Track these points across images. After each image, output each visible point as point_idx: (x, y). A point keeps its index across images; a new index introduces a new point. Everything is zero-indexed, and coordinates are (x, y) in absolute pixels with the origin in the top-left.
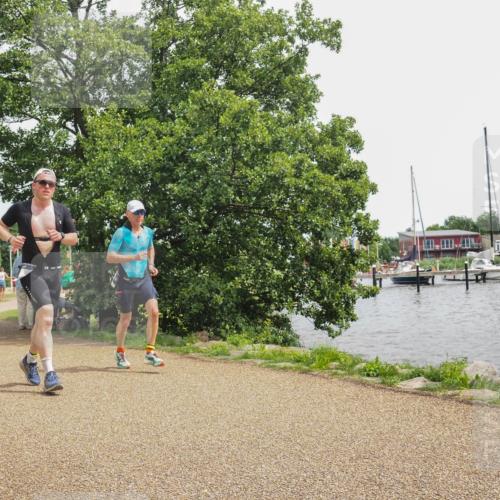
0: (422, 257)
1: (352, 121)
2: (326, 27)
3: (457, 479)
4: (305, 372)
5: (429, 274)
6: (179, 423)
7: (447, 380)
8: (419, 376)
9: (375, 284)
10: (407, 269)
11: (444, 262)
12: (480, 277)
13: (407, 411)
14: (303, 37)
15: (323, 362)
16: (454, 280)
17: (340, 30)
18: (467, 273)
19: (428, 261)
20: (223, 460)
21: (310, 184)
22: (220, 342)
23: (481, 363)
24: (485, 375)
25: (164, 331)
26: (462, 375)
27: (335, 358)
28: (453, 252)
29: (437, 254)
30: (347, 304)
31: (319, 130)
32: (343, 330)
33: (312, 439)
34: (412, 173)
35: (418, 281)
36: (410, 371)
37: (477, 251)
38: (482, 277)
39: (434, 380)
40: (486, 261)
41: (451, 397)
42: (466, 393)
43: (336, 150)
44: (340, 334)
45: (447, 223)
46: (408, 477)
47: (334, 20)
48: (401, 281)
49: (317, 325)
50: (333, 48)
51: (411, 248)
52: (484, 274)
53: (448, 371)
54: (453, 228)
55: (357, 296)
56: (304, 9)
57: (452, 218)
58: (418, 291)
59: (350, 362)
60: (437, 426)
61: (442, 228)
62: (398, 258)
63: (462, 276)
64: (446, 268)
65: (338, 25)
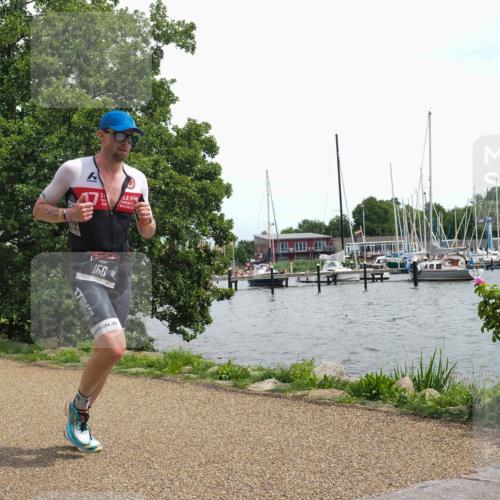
0: (277, 260)
1: (207, 126)
2: (181, 29)
3: (303, 479)
4: (157, 377)
5: (283, 276)
6: (22, 436)
7: (297, 381)
8: (270, 377)
9: (230, 286)
10: (262, 271)
11: (297, 264)
12: (331, 279)
13: (257, 413)
14: (157, 38)
15: (176, 367)
16: (307, 282)
17: (194, 32)
18: (319, 275)
19: (282, 263)
20: (68, 472)
21: (167, 185)
22: (70, 349)
23: (329, 363)
24: (334, 374)
25: (10, 337)
26: (312, 376)
27: (188, 361)
28: (306, 255)
29: (291, 256)
30: (202, 307)
31: (175, 134)
32: (198, 334)
33: (162, 446)
34: (267, 177)
35: (272, 283)
36: (261, 373)
37: (329, 253)
38: (334, 279)
39: (284, 381)
40: (337, 263)
41: (300, 398)
42: (315, 393)
43: (191, 152)
44: (195, 337)
45: (300, 226)
46: (256, 480)
47: (188, 22)
48: (257, 283)
49: (173, 329)
50: (187, 50)
51: (266, 251)
52: (335, 276)
53: (298, 372)
54: (306, 231)
55: (211, 298)
56: (158, 10)
57: (305, 222)
58: (273, 293)
59: (202, 366)
60: (286, 427)
61: (296, 231)
62: (253, 261)
63: (314, 278)
64: (300, 270)
65: (192, 27)
